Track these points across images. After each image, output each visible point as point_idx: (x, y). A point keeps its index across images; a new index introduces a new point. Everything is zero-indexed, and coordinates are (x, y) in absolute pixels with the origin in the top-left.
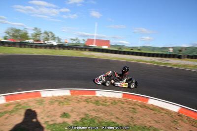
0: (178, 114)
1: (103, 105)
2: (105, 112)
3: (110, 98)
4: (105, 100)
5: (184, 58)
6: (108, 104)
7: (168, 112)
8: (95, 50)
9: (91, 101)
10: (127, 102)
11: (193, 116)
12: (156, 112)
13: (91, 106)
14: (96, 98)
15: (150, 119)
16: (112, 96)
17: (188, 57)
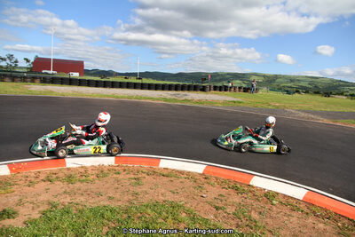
0: (205, 176)
1: (82, 182)
2: (88, 193)
3: (93, 168)
4: (84, 172)
5: (210, 90)
6: (91, 178)
7: (189, 175)
8: (54, 81)
9: (57, 178)
10: (125, 170)
11: (223, 175)
12: (172, 179)
13: (59, 186)
14: (66, 172)
15: (163, 191)
16: (97, 164)
17: (215, 88)
